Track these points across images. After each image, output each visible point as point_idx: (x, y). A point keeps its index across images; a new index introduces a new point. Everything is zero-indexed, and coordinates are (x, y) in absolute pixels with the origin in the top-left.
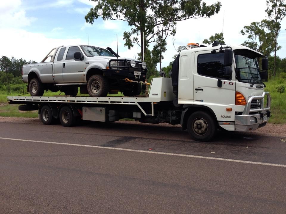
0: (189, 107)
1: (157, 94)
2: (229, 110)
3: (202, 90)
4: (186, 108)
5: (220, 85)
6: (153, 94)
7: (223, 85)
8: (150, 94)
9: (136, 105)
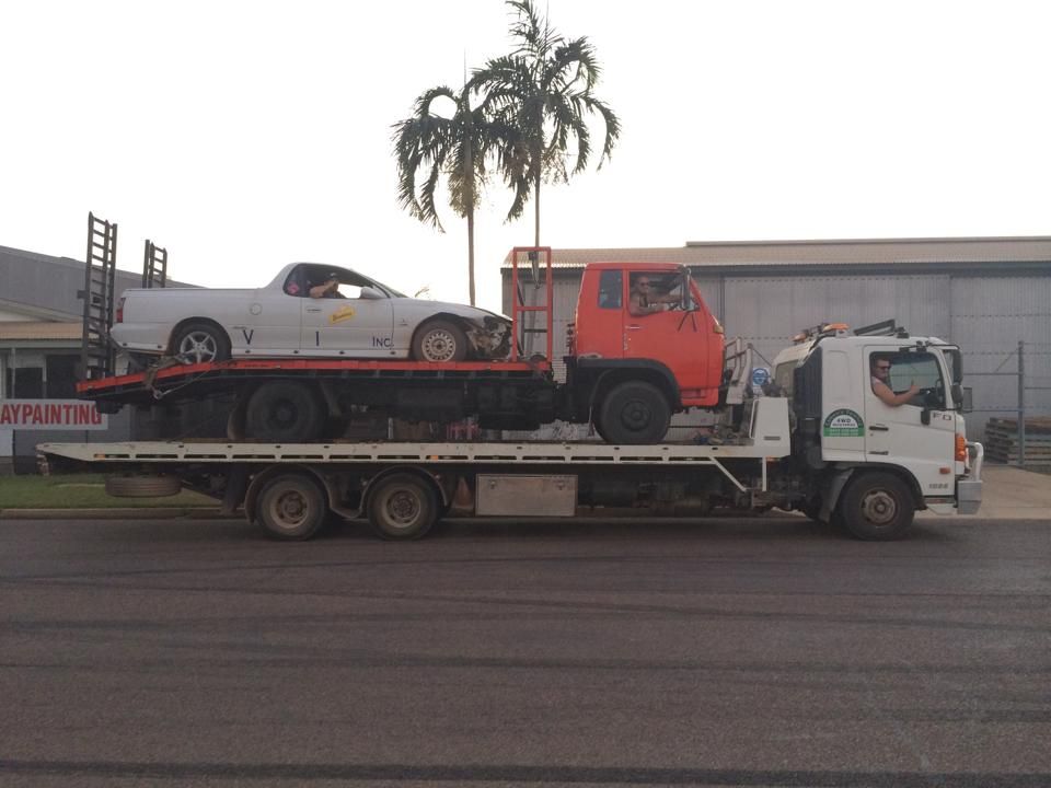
0: (856, 468)
1: (778, 438)
2: (944, 471)
3: (886, 429)
4: (849, 469)
5: (925, 420)
6: (767, 438)
7: (932, 420)
8: (758, 437)
9: (715, 466)
